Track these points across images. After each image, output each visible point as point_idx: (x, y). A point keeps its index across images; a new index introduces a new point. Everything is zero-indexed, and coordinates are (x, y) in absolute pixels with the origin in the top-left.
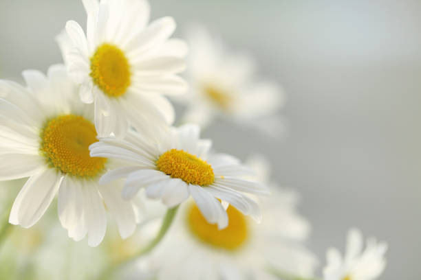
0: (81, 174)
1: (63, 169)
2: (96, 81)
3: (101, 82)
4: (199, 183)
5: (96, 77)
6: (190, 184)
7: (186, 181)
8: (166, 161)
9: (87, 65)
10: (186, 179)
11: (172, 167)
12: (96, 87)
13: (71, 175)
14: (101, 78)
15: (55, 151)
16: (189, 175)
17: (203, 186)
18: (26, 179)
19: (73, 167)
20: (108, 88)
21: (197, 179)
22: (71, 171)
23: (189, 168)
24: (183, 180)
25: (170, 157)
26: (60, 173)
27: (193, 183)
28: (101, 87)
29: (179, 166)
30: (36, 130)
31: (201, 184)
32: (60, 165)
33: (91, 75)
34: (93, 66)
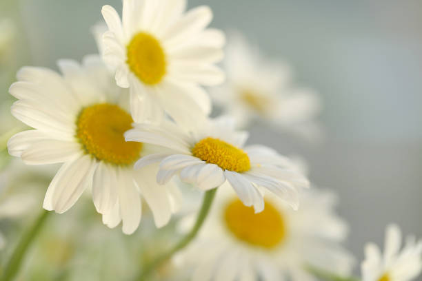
0: (117, 162)
1: (98, 156)
2: (132, 69)
3: (138, 70)
4: (235, 170)
5: (132, 64)
6: (226, 171)
7: (222, 168)
8: (202, 147)
9: (123, 52)
10: (222, 165)
11: (207, 153)
12: (132, 75)
13: (106, 161)
14: (137, 66)
15: (90, 137)
16: (225, 161)
17: (239, 172)
18: (61, 164)
19: (108, 154)
20: (144, 75)
21: (234, 166)
22: (105, 157)
23: (225, 154)
24: (219, 165)
25: (206, 144)
26: (95, 160)
27: (230, 169)
28: (137, 74)
29: (214, 151)
30: (71, 117)
31: (237, 170)
32: (94, 152)
33: (128, 62)
34: (129, 54)
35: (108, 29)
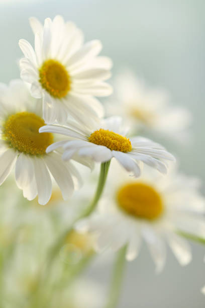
0: (33, 153)
1: (19, 149)
2: (44, 86)
3: (48, 86)
4: (120, 150)
5: (44, 82)
6: (113, 150)
7: (110, 149)
9: (37, 74)
10: (110, 147)
12: (44, 90)
14: (47, 84)
16: (112, 144)
17: (123, 152)
19: (27, 147)
20: (53, 90)
21: (119, 147)
22: (25, 150)
23: (112, 139)
24: (108, 147)
26: (17, 152)
27: (116, 150)
28: (47, 90)
29: (105, 138)
31: (122, 150)
32: (17, 146)
33: (40, 81)
34: (41, 75)
35: (24, 57)
